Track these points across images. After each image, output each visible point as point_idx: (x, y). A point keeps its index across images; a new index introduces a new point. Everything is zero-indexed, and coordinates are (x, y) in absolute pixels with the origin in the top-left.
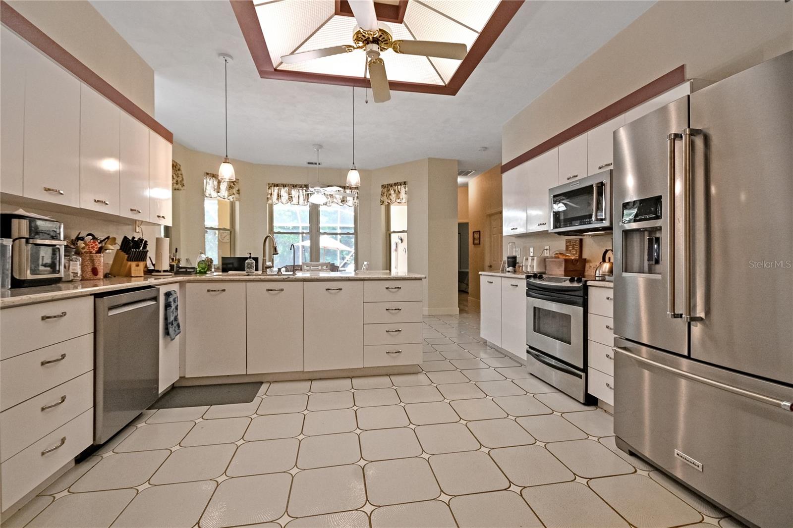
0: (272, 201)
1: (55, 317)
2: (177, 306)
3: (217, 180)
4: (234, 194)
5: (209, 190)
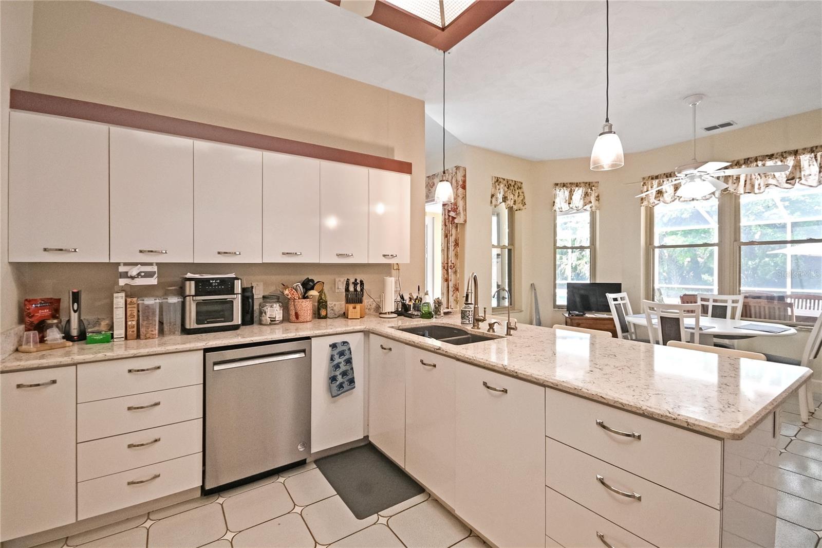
0: (649, 202)
1: (147, 370)
2: (351, 358)
3: (569, 189)
4: (591, 202)
5: (559, 203)
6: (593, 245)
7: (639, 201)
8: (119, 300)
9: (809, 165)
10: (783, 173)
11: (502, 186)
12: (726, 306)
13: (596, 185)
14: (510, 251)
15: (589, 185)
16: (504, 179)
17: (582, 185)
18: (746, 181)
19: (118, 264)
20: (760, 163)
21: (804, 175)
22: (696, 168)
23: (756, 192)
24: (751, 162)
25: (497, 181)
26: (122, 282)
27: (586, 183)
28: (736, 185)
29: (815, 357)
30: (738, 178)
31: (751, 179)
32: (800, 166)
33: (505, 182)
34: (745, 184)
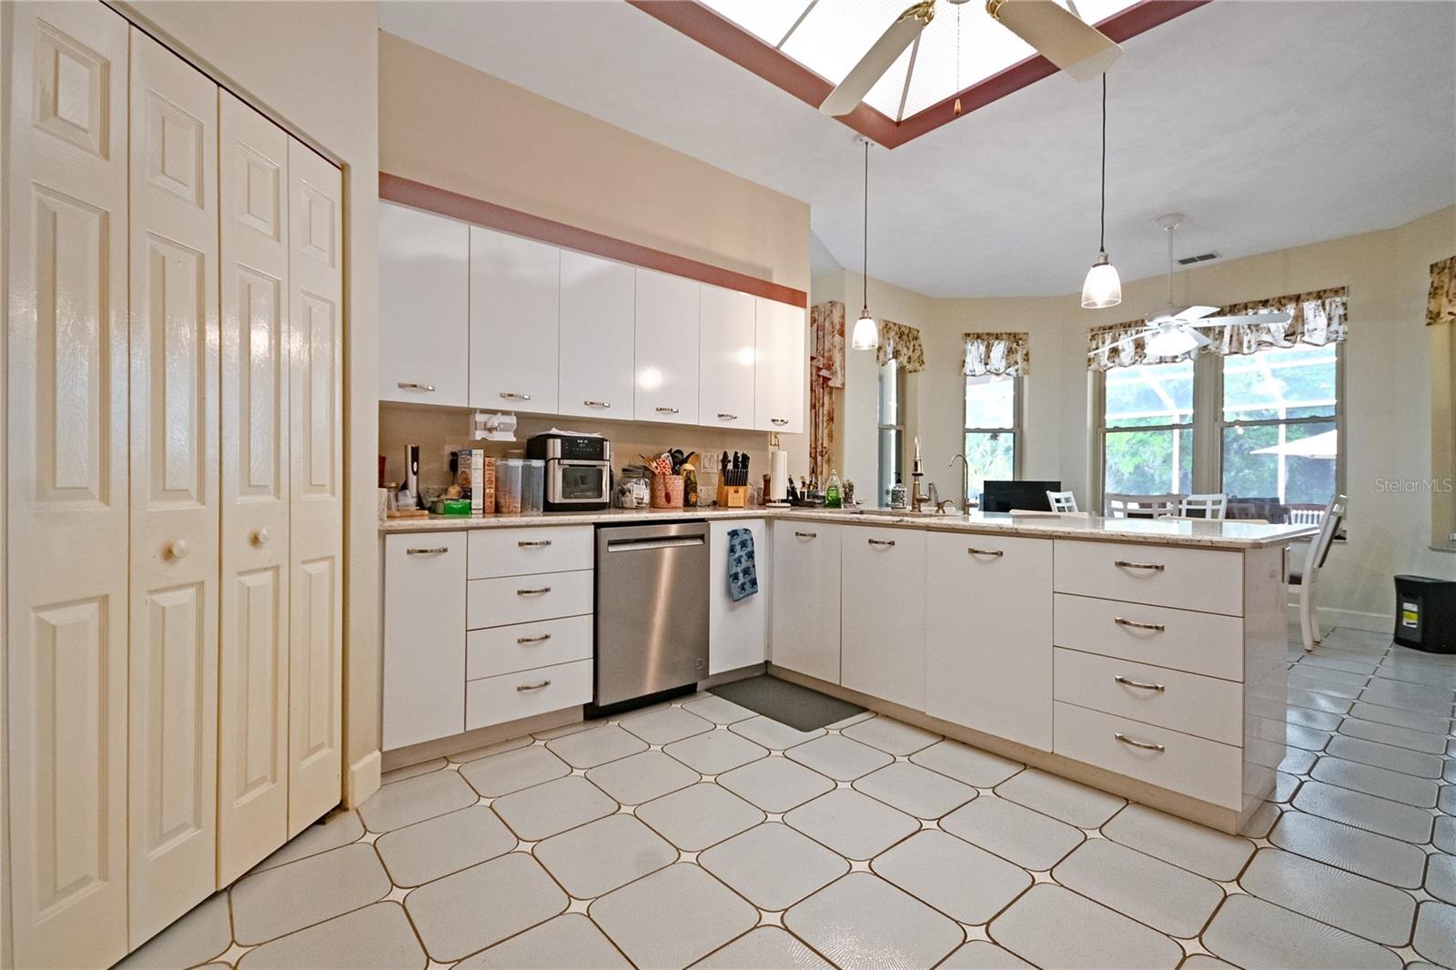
1: (536, 543)
2: (753, 552)
3: (986, 343)
4: (1016, 363)
5: (971, 363)
6: (1019, 426)
7: (1086, 363)
8: (478, 458)
9: (1315, 316)
10: (1280, 325)
11: (892, 334)
12: (1205, 510)
13: (1025, 337)
14: (899, 434)
15: (1015, 338)
16: (895, 324)
17: (1005, 337)
18: (1231, 336)
19: (475, 410)
20: (1251, 312)
21: (1308, 330)
22: (1173, 315)
23: (1245, 352)
24: (1239, 310)
25: (886, 325)
26: (479, 435)
27: (1010, 334)
28: (1218, 342)
29: (1321, 565)
30: (1221, 333)
31: (1238, 334)
32: (1303, 316)
33: (896, 328)
34: (1231, 340)
